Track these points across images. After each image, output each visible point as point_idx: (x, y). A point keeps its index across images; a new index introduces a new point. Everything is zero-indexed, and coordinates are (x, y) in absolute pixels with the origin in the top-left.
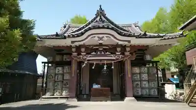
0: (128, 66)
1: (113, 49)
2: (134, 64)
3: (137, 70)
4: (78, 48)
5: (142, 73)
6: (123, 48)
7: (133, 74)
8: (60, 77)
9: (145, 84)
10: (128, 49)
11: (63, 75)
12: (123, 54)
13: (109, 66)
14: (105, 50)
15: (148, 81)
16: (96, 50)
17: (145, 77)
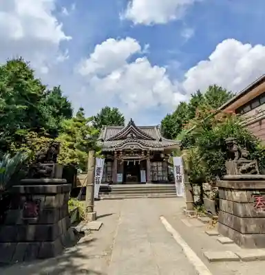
0: (148, 162)
1: (139, 152)
2: (152, 161)
3: (155, 164)
4: (118, 152)
5: (159, 166)
6: (146, 152)
7: (152, 167)
9: (160, 173)
10: (148, 152)
12: (145, 155)
13: (137, 163)
14: (135, 152)
15: (162, 171)
16: (129, 153)
17: (160, 169)
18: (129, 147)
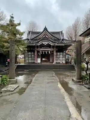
4: (37, 46)
7: (57, 55)
8: (30, 56)
10: (55, 46)
11: (31, 55)
12: (53, 48)
15: (63, 58)
16: (43, 47)
17: (61, 56)
18: (44, 43)
